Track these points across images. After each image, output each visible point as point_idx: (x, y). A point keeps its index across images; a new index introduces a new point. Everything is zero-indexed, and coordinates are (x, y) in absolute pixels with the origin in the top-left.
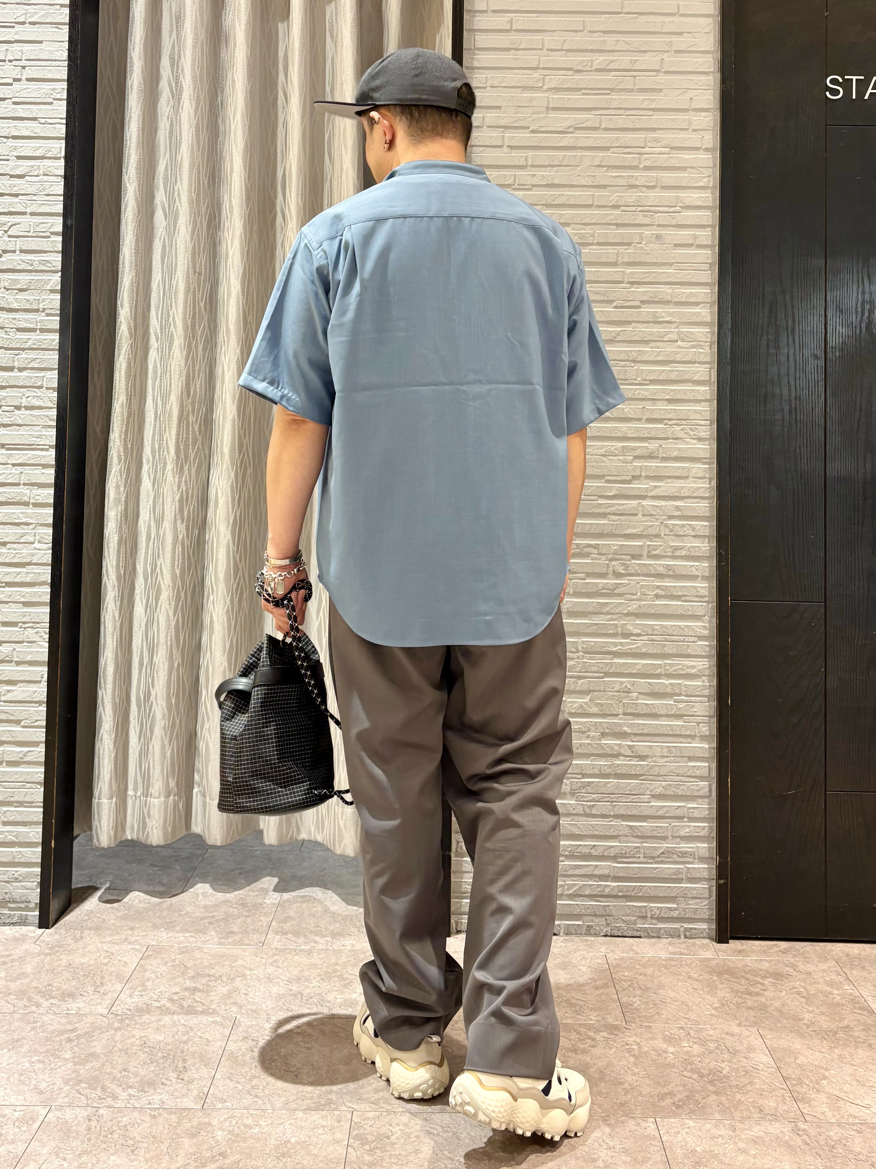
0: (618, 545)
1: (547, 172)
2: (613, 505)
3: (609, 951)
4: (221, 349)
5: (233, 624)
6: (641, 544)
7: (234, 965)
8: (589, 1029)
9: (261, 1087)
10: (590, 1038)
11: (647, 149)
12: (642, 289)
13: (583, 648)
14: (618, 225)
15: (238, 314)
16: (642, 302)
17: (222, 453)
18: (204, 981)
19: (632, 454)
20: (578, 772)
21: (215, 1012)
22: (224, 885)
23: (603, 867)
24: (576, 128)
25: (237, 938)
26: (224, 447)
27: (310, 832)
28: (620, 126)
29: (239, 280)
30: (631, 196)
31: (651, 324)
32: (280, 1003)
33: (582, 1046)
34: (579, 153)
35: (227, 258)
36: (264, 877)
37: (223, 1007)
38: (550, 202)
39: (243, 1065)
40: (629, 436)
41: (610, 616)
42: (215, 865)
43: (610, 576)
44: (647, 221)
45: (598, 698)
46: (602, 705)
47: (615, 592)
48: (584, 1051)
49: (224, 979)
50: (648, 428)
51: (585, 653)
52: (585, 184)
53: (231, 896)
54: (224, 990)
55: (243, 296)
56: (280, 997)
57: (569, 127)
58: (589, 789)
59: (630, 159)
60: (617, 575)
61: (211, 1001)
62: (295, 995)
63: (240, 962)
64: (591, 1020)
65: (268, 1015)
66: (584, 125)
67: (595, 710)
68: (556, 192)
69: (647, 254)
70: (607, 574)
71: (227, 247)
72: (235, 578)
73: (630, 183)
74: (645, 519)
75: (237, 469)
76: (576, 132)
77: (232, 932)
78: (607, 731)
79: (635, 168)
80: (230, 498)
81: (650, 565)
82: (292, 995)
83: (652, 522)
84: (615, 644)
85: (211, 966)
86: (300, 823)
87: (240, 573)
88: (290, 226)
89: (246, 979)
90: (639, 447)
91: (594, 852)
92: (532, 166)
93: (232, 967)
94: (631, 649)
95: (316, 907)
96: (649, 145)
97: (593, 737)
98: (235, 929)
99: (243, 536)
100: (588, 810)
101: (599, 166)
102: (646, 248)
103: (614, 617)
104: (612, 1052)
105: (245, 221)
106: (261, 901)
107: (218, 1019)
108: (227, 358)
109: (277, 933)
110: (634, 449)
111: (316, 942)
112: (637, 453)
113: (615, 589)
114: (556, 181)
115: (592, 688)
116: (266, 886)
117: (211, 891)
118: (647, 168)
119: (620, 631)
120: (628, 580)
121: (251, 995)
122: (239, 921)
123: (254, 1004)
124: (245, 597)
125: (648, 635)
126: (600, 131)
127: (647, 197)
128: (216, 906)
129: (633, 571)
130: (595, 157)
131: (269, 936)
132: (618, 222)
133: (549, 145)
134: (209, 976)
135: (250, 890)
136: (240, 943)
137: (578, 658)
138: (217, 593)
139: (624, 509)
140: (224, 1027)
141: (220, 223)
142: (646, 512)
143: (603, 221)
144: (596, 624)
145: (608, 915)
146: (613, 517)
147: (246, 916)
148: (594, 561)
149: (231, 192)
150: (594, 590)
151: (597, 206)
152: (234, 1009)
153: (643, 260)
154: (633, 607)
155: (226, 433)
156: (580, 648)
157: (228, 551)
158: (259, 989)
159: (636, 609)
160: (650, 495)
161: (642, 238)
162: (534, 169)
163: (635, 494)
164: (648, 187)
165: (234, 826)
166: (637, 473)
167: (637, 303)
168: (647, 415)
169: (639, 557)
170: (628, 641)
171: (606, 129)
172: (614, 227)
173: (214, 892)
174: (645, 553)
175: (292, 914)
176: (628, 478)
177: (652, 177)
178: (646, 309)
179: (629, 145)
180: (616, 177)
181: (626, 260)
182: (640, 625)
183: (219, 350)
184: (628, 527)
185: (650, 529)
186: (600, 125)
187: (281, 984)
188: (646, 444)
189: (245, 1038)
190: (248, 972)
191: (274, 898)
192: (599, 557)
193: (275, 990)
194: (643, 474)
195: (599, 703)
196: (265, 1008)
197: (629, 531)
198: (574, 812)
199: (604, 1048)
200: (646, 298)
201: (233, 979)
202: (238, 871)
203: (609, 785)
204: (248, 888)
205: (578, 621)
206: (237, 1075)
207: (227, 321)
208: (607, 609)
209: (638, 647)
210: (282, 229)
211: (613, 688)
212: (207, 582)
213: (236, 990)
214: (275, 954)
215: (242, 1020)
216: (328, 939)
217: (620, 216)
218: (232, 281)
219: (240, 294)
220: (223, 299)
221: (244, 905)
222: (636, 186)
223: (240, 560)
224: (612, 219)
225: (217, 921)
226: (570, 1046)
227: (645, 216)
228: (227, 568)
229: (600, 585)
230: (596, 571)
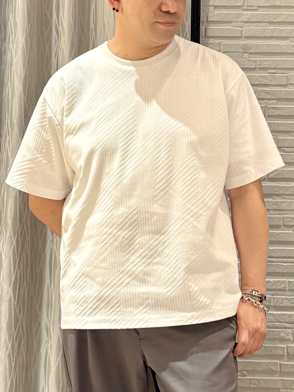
4: (6, 138)
5: (13, 366)
15: (20, 110)
17: (6, 223)
26: (8, 219)
29: (21, 83)
35: (11, 65)
38: (272, 19)
55: (25, 95)
68: (277, 12)
71: (12, 56)
72: (15, 328)
75: (18, 237)
80: (12, 261)
87: (19, 323)
88: (63, 39)
99: (22, 292)
105: (26, 35)
108: (11, 146)
124: (23, 343)
141: (5, 37)
149: (15, 12)
155: (9, 207)
157: (10, 305)
183: (3, 139)
207: (11, 116)
210: (56, 42)
218: (15, 84)
219: (22, 94)
220: (8, 98)
223: (20, 312)
228: (9, 319)
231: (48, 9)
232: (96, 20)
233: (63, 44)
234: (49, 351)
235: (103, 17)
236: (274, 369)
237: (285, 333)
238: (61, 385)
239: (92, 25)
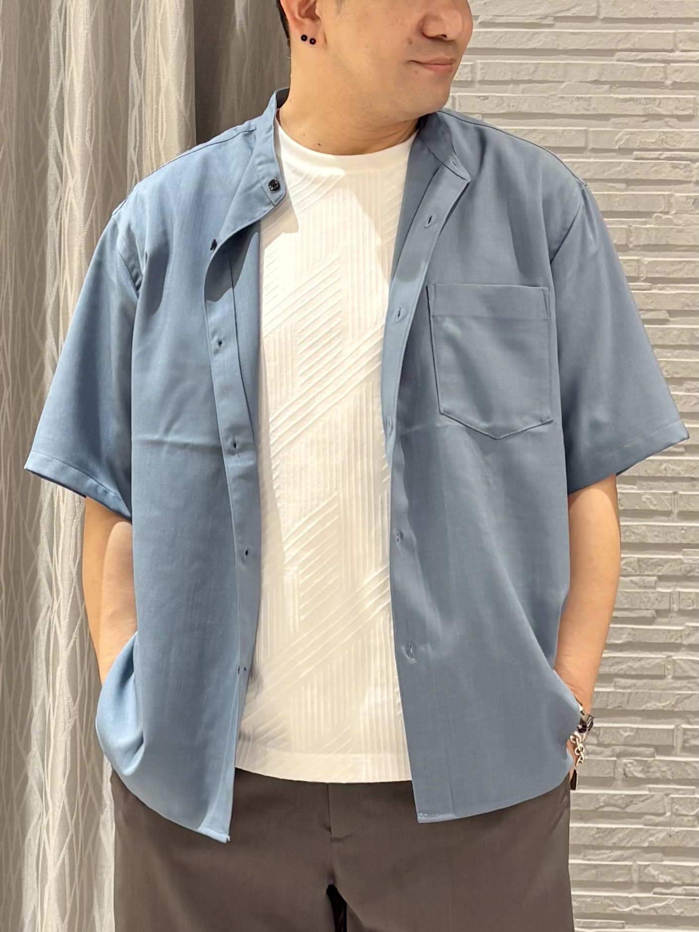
0: (632, 729)
1: (508, 93)
2: (620, 661)
6: (672, 727)
11: (677, 53)
12: (670, 291)
14: (629, 182)
16: (671, 313)
19: (655, 572)
24: (556, 19)
28: (632, 15)
30: (652, 133)
31: (687, 351)
34: (562, 61)
40: (651, 541)
41: (619, 853)
43: (619, 783)
44: (679, 175)
47: (629, 810)
50: (682, 528)
52: (573, 112)
57: (546, 17)
59: (650, 70)
60: (632, 781)
66: (569, 14)
69: (679, 231)
70: (613, 779)
73: (650, 112)
74: (678, 684)
76: (557, 24)
79: (658, 85)
81: (686, 763)
83: (690, 689)
84: (628, 901)
88: (71, 183)
90: (667, 561)
92: (482, 82)
94: (654, 909)
96: (681, 46)
101: (596, 82)
102: (675, 222)
103: (627, 853)
110: (659, 564)
112: (664, 571)
113: (627, 805)
114: (524, 108)
118: (677, 86)
119: (635, 877)
120: (650, 790)
125: (684, 884)
126: (598, 24)
127: (677, 134)
129: (658, 775)
130: (589, 67)
132: (630, 176)
133: (512, 47)
139: (643, 668)
142: (679, 673)
143: (605, 176)
144: (595, 866)
146: (623, 681)
148: (592, 757)
150: (592, 808)
151: (594, 150)
153: (672, 242)
154: (659, 836)
159: (663, 839)
160: (685, 642)
161: (670, 205)
162: (486, 87)
163: (661, 641)
164: (679, 118)
166: (664, 606)
167: (663, 315)
168: (683, 506)
169: (667, 750)
170: (651, 895)
171: (608, 20)
172: (622, 186)
174: (678, 744)
176: (648, 614)
177: (687, 100)
178: (676, 325)
179: (647, 47)
180: (626, 100)
181: (643, 241)
182: (670, 867)
184: (650, 698)
185: (687, 701)
186: (598, 12)
188: (680, 556)
192: (599, 749)
194: (675, 607)
197: (652, 705)
200: (677, 307)
208: (615, 840)
209: (667, 906)
210: (57, 188)
217: (632, 166)
222: (660, 117)
224: (619, 172)
227: (675, 167)
229: (602, 799)
230: (595, 774)
231: (40, 122)
232: (141, 142)
233: (72, 194)
235: (156, 137)
238: (69, 906)
239: (132, 154)
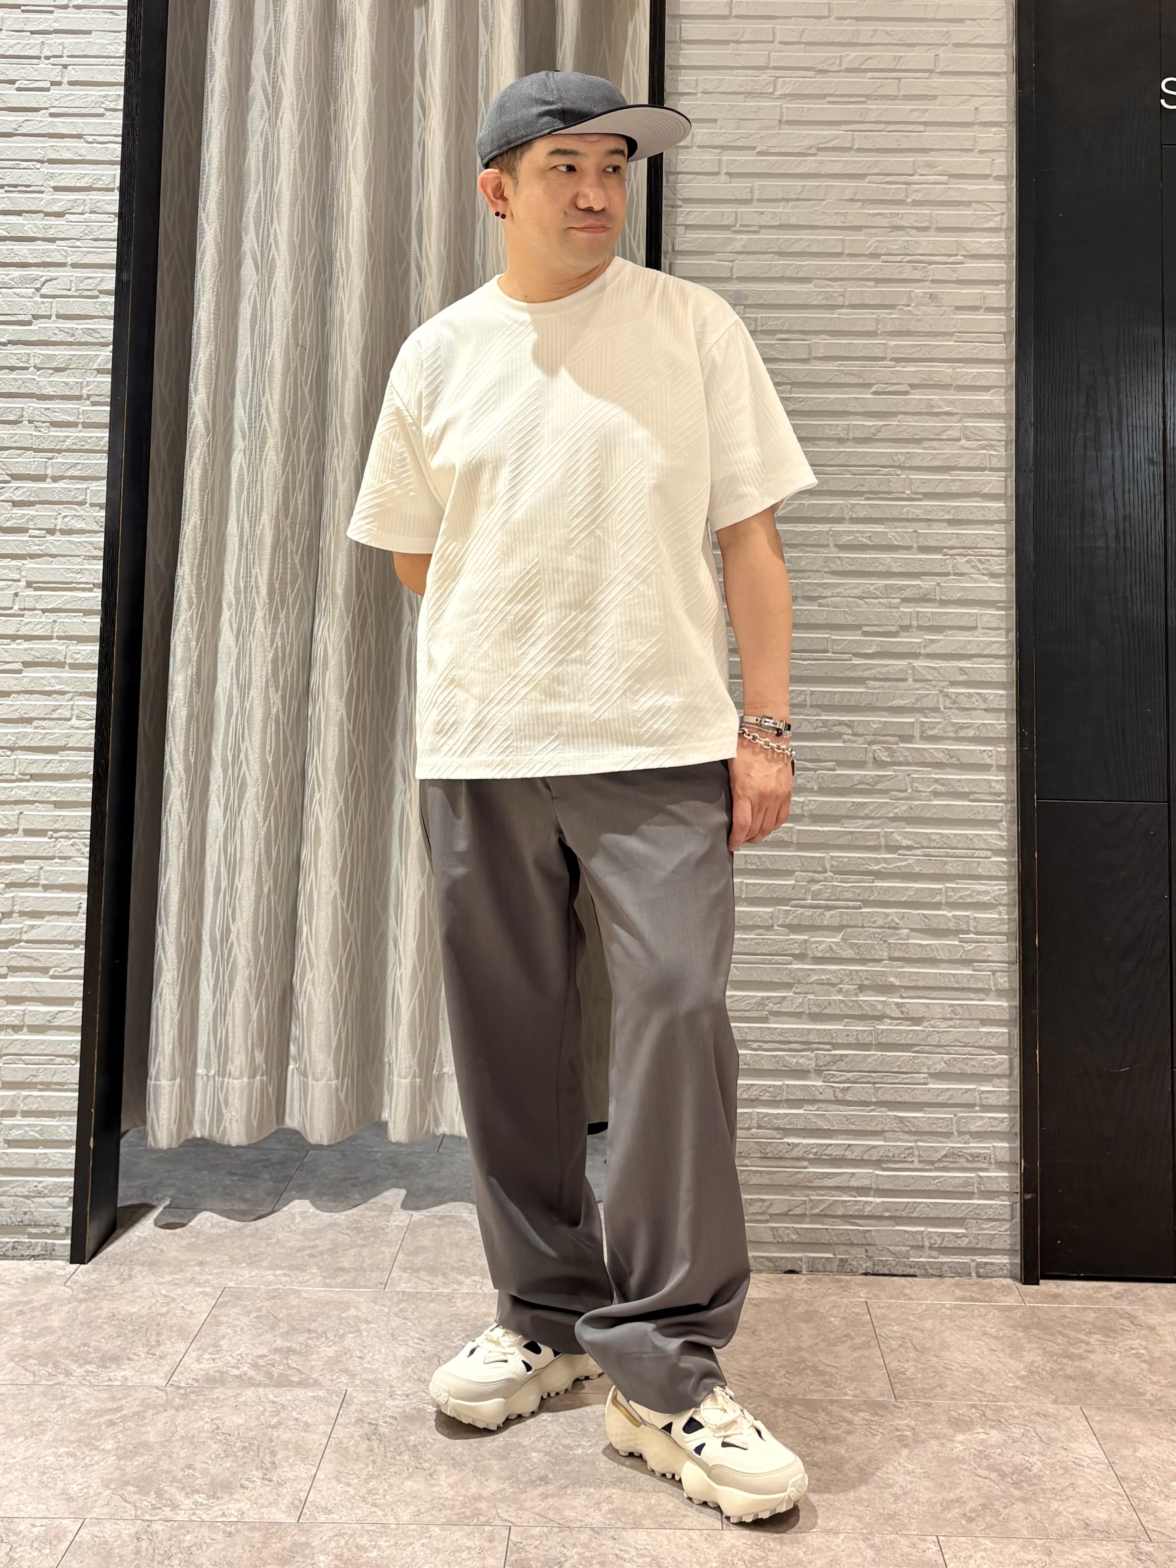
0: (880, 722)
1: (779, 209)
2: (872, 667)
3: (870, 1295)
4: (333, 450)
5: (347, 831)
6: (912, 720)
7: (344, 1315)
8: (844, 1408)
9: (381, 1491)
10: (845, 1420)
11: (916, 177)
12: (911, 368)
13: (832, 866)
14: (877, 280)
15: (357, 403)
16: (911, 386)
17: (334, 594)
18: (301, 1339)
19: (899, 595)
20: (826, 1040)
21: (316, 1383)
22: (331, 1201)
23: (863, 1176)
24: (819, 149)
25: (348, 1277)
26: (338, 585)
27: (452, 1124)
28: (879, 146)
30: (895, 241)
31: (924, 417)
32: (409, 1370)
33: (834, 1432)
34: (823, 183)
35: (341, 327)
36: (387, 1189)
37: (328, 1376)
38: (784, 249)
39: (356, 1460)
40: (895, 570)
41: (869, 822)
42: (318, 1173)
43: (870, 765)
44: (918, 275)
45: (855, 938)
46: (859, 946)
47: (877, 787)
48: (837, 1440)
49: (331, 1336)
50: (921, 560)
51: (835, 873)
52: (832, 224)
53: (342, 1217)
54: (329, 1351)
55: (364, 377)
56: (409, 1361)
57: (810, 148)
58: (842, 1065)
59: (894, 191)
60: (880, 764)
61: (312, 1367)
62: (428, 1359)
63: (353, 1312)
64: (847, 1395)
65: (392, 1387)
66: (830, 145)
67: (849, 953)
68: (792, 236)
69: (918, 320)
70: (865, 762)
71: (342, 312)
72: (351, 769)
73: (895, 224)
74: (917, 685)
75: (353, 617)
76: (820, 153)
77: (342, 1269)
78: (866, 983)
79: (901, 203)
80: (344, 657)
81: (924, 749)
82: (425, 1359)
83: (927, 690)
84: (877, 861)
85: (312, 1318)
86: (439, 1111)
87: (357, 762)
88: (429, 281)
89: (361, 1336)
90: (909, 586)
91: (849, 1155)
92: (759, 200)
93: (341, 1318)
94: (898, 867)
95: (459, 1232)
96: (919, 171)
97: (848, 991)
98: (346, 1265)
99: (361, 709)
100: (840, 1096)
101: (851, 200)
102: (916, 312)
103: (876, 822)
104: (876, 1441)
105: (367, 274)
106: (382, 1224)
107: (321, 1393)
108: (342, 463)
109: (404, 1270)
110: (902, 588)
111: (460, 1283)
112: (906, 594)
113: (876, 784)
114: (793, 221)
115: (845, 923)
116: (389, 1203)
117: (312, 1210)
118: (916, 204)
119: (883, 841)
120: (894, 771)
121: (368, 1359)
122: (352, 1252)
123: (372, 1371)
124: (362, 794)
125: (922, 847)
126: (852, 153)
127: (916, 242)
128: (320, 1231)
129: (901, 759)
130: (845, 188)
131: (393, 1274)
133: (783, 172)
134: (309, 1331)
135: (367, 1209)
136: (354, 1284)
137: (826, 880)
138: (326, 789)
139: (889, 672)
140: (330, 1404)
141: (332, 278)
142: (918, 677)
143: (858, 276)
144: (851, 833)
145: (870, 1245)
146: (872, 684)
147: (362, 1246)
148: (848, 744)
149: (347, 235)
150: (847, 785)
151: (849, 255)
152: (344, 1379)
153: (912, 328)
154: (902, 808)
156: (828, 867)
157: (341, 730)
158: (380, 1351)
159: (905, 811)
160: (923, 652)
161: (910, 298)
162: (761, 204)
163: (903, 651)
164: (918, 229)
165: (346, 1118)
166: (906, 622)
167: (905, 388)
168: (920, 542)
169: (909, 738)
170: (895, 856)
171: (861, 150)
172: (872, 283)
173: (318, 1212)
174: (917, 734)
175: (426, 1243)
176: (893, 629)
177: (924, 215)
178: (916, 396)
179: (892, 172)
180: (874, 215)
181: (889, 328)
182: (911, 833)
184: (895, 697)
185: (924, 700)
186: (853, 144)
187: (410, 1343)
189: (359, 1421)
190: (365, 1326)
191: (401, 1218)
192: (854, 738)
193: (401, 1351)
194: (915, 623)
195: (856, 944)
196: (387, 1378)
197: (896, 703)
198: (821, 1097)
199: (865, 1435)
200: (916, 381)
201: (342, 1337)
202: (350, 1182)
203: (870, 1060)
204: (364, 1205)
205: (826, 829)
206: (349, 1474)
207: (342, 412)
208: (866, 811)
209: (909, 865)
210: (417, 286)
211: (874, 923)
212: (311, 773)
213: (347, 1352)
214: (403, 1301)
215: (355, 1394)
216: (477, 1278)
217: (880, 268)
218: (349, 357)
219: (361, 374)
220: (337, 380)
221: (359, 1230)
222: (902, 228)
223: (358, 743)
224: (870, 272)
225: (321, 1253)
226: (817, 1432)
227: (915, 268)
228: (339, 754)
229: (856, 778)
230: (850, 758)
231: (403, 233)
234: (408, 808)
236: (786, 839)
237: (805, 778)
239: (477, 259)
